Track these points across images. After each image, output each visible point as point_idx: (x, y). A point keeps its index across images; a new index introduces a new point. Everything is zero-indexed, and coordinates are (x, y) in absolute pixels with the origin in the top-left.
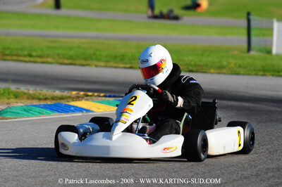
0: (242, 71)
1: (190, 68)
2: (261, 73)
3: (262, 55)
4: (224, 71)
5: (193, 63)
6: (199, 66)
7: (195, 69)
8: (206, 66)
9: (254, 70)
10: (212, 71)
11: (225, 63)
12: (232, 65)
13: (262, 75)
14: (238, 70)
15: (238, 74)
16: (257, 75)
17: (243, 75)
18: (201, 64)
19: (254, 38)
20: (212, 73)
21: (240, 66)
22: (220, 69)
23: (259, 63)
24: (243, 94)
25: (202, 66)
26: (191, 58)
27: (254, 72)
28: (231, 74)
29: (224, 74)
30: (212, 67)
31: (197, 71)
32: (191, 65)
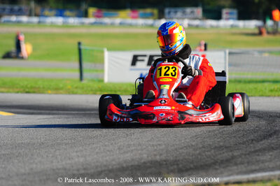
0: (79, 91)
1: (27, 90)
4: (61, 91)
5: (29, 86)
6: (35, 88)
7: (31, 91)
8: (44, 88)
9: (92, 90)
10: (50, 92)
11: (61, 86)
12: (69, 87)
14: (75, 90)
15: (76, 94)
17: (81, 94)
18: (37, 86)
20: (50, 94)
21: (76, 87)
22: (57, 90)
27: (91, 92)
29: (61, 93)
30: (49, 89)
31: (34, 92)
32: (28, 88)
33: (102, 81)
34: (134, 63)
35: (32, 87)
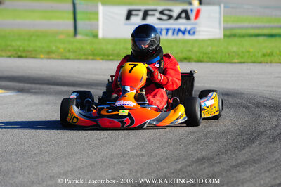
0: (72, 55)
1: (19, 54)
2: (91, 57)
3: (89, 39)
4: (54, 56)
5: (21, 48)
6: (28, 51)
7: (24, 54)
8: (36, 51)
9: (84, 54)
10: (42, 56)
11: (54, 48)
12: (61, 50)
13: (93, 59)
14: (68, 55)
15: (68, 59)
16: (87, 59)
17: (73, 59)
18: (30, 49)
19: (79, 22)
20: (42, 58)
21: (69, 51)
22: (49, 54)
23: (88, 47)
24: (75, 79)
25: (31, 51)
26: (19, 43)
27: (83, 57)
28: (62, 59)
29: (54, 58)
30: (41, 52)
31: (26, 57)
32: (20, 51)
33: (96, 36)
34: (128, 18)
35: (24, 51)
